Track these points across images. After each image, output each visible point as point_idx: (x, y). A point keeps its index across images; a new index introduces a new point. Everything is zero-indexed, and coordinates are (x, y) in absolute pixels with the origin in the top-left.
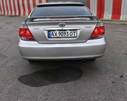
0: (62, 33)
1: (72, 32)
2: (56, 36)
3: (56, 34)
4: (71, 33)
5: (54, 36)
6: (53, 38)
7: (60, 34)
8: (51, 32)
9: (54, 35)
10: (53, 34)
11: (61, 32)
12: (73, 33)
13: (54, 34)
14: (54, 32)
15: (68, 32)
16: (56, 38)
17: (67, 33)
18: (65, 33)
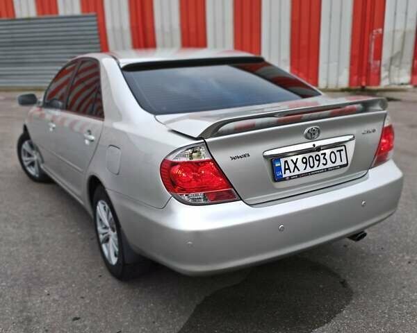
0: (311, 159)
1: (335, 150)
2: (296, 172)
3: (296, 166)
4: (333, 154)
5: (292, 174)
6: (290, 178)
7: (306, 163)
8: (282, 160)
9: (292, 171)
10: (287, 167)
11: (307, 156)
12: (338, 154)
13: (292, 166)
14: (289, 159)
15: (325, 154)
16: (299, 176)
17: (324, 158)
18: (317, 158)
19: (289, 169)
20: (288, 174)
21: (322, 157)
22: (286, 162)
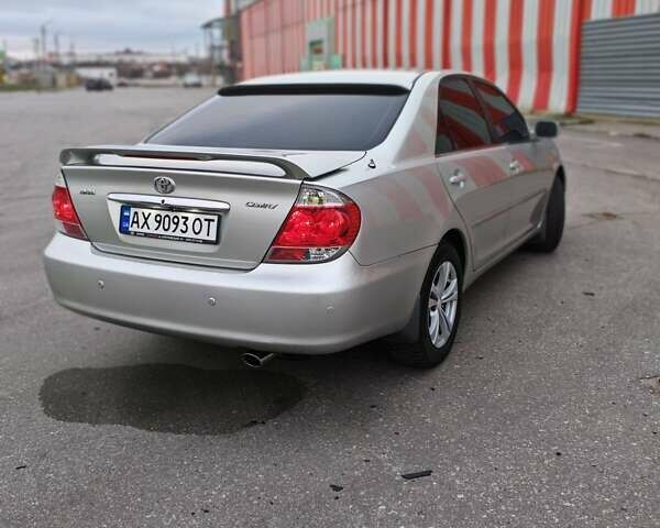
0: (167, 220)
1: (202, 217)
2: (145, 230)
3: (146, 222)
4: (198, 222)
5: (140, 230)
6: (135, 234)
7: (159, 222)
8: (133, 210)
9: (141, 225)
10: (136, 219)
11: (163, 213)
12: (205, 224)
13: (142, 221)
14: (140, 211)
15: (187, 218)
16: (146, 235)
17: (185, 223)
18: (176, 220)
19: (137, 222)
20: (134, 228)
21: (182, 221)
22: (136, 213)
